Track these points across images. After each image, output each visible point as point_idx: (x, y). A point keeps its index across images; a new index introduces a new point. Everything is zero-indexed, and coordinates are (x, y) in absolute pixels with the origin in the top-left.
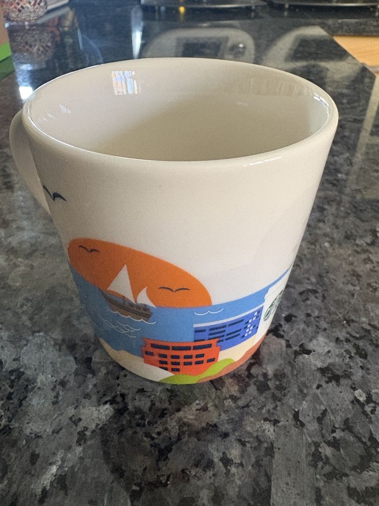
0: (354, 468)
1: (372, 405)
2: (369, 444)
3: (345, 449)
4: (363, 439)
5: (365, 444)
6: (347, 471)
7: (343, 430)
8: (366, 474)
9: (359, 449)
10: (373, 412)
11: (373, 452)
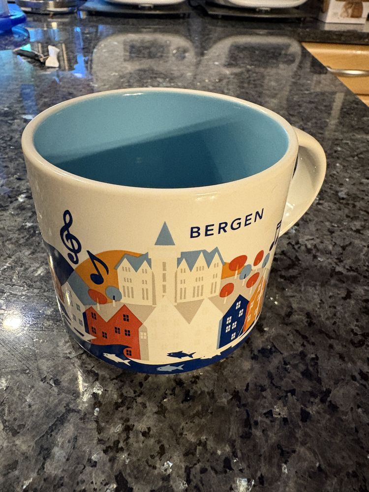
0: (285, 269)
1: (299, 245)
2: (294, 260)
3: (280, 261)
4: (292, 258)
5: (292, 260)
6: (281, 269)
7: (281, 254)
8: (291, 271)
9: (288, 262)
10: (299, 248)
11: (297, 263)
